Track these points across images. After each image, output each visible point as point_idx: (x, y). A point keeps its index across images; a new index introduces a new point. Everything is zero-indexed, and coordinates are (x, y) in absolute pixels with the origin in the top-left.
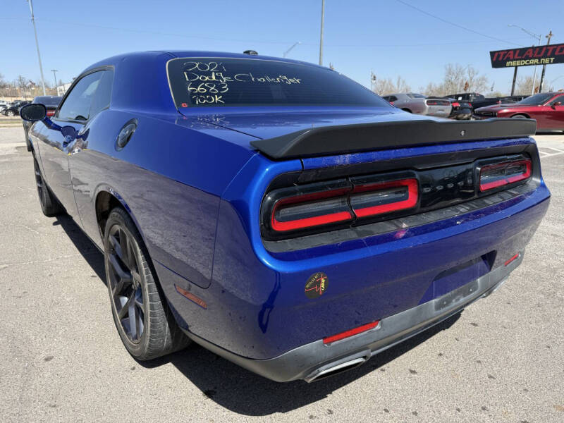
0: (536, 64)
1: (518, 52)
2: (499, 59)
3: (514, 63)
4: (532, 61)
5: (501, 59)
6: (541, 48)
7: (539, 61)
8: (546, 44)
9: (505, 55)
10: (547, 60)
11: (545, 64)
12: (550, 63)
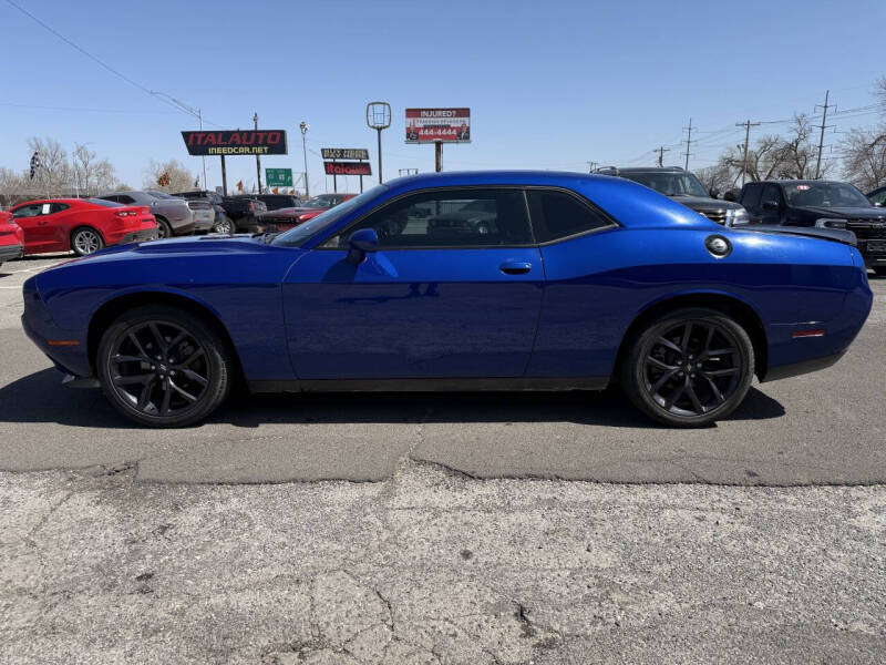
0: (247, 154)
1: (220, 135)
2: (198, 143)
3: (219, 150)
4: (242, 149)
5: (199, 143)
6: (249, 133)
7: (251, 150)
8: (253, 128)
9: (204, 138)
10: (259, 150)
11: (258, 154)
12: (264, 154)
